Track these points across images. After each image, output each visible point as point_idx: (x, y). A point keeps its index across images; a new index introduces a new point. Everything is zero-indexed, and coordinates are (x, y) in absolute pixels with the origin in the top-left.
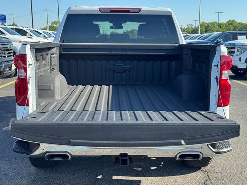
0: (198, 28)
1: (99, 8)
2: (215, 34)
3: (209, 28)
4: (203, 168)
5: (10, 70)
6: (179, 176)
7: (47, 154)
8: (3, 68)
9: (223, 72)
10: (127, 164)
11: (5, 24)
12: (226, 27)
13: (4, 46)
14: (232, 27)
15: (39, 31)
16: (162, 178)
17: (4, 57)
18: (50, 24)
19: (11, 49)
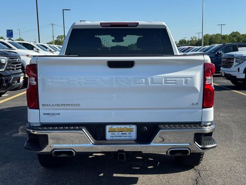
0: (201, 40)
1: (101, 23)
2: (216, 45)
3: (213, 40)
4: (196, 167)
5: (19, 82)
6: (173, 174)
7: (55, 150)
8: (11, 80)
9: (207, 77)
10: (124, 159)
11: (12, 39)
12: (230, 39)
13: (13, 60)
14: (235, 39)
15: (45, 45)
16: (157, 175)
17: (13, 70)
18: (55, 39)
19: (20, 63)
